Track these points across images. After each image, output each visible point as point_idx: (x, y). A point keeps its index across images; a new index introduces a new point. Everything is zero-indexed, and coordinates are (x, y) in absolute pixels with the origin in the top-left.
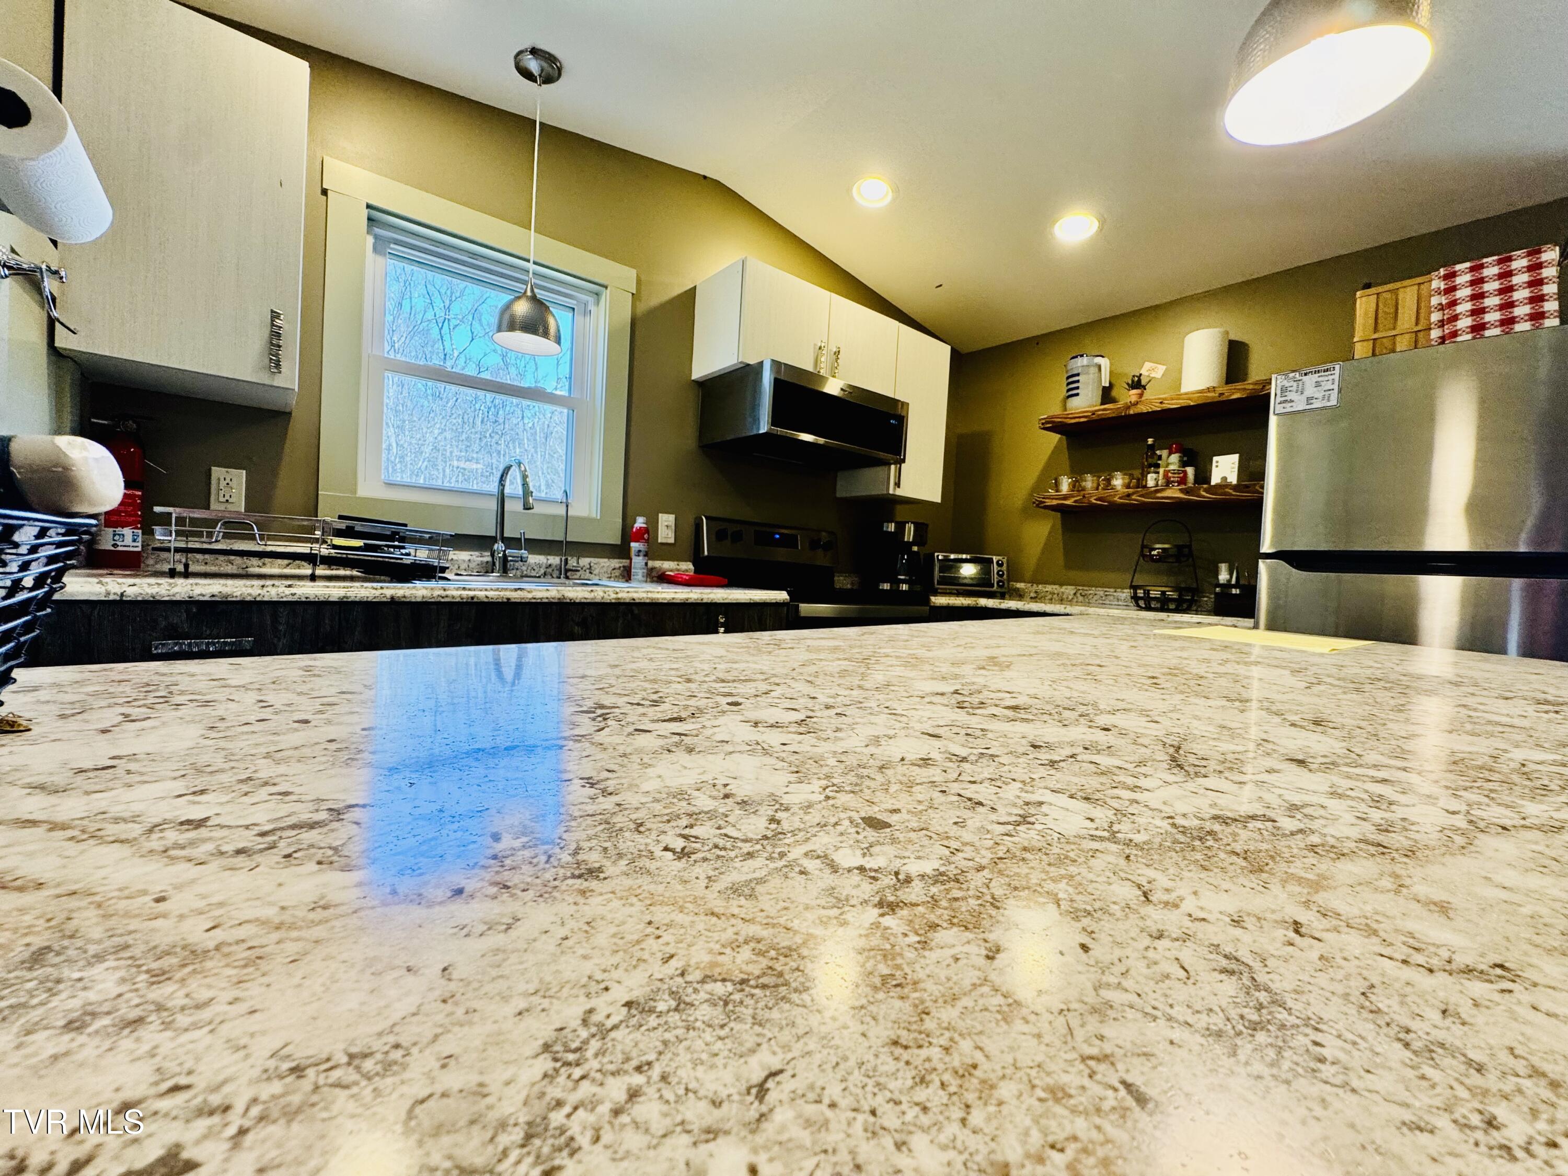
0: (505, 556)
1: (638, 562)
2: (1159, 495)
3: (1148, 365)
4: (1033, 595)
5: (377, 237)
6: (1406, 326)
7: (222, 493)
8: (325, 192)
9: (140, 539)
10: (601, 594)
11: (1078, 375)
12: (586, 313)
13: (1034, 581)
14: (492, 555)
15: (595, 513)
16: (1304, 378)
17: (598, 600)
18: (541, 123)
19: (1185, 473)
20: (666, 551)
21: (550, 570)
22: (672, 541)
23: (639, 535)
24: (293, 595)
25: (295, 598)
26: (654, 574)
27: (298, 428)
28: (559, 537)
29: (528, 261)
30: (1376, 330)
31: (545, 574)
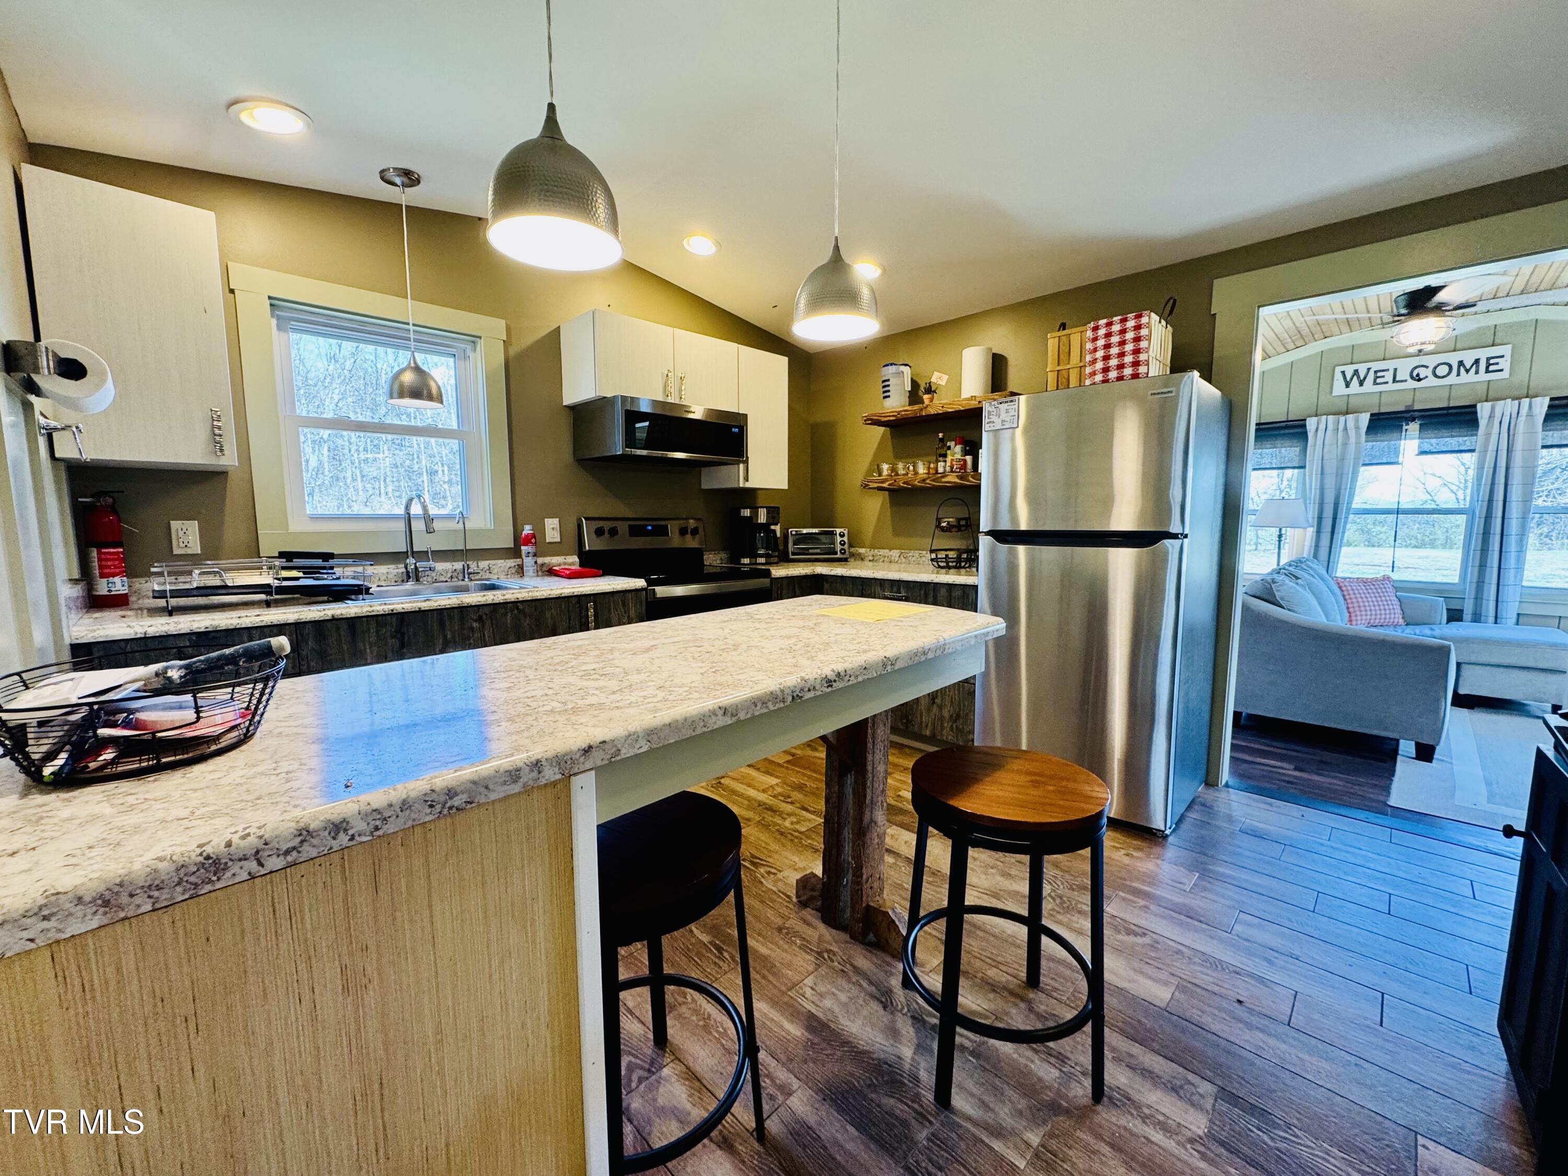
0: (416, 568)
1: (528, 562)
2: (944, 480)
3: (936, 374)
4: (871, 558)
5: (279, 318)
6: (1075, 362)
7: (181, 540)
8: (232, 291)
9: (126, 584)
10: (492, 597)
11: (888, 380)
12: (466, 358)
13: (873, 547)
14: (406, 568)
15: (489, 525)
16: (1000, 406)
17: (490, 602)
18: (406, 206)
19: (965, 461)
20: (555, 549)
21: (455, 574)
22: (558, 540)
23: (527, 540)
24: (262, 621)
25: (263, 624)
26: (545, 569)
27: (234, 485)
28: (461, 547)
29: (408, 324)
30: (1059, 365)
31: (452, 577)
